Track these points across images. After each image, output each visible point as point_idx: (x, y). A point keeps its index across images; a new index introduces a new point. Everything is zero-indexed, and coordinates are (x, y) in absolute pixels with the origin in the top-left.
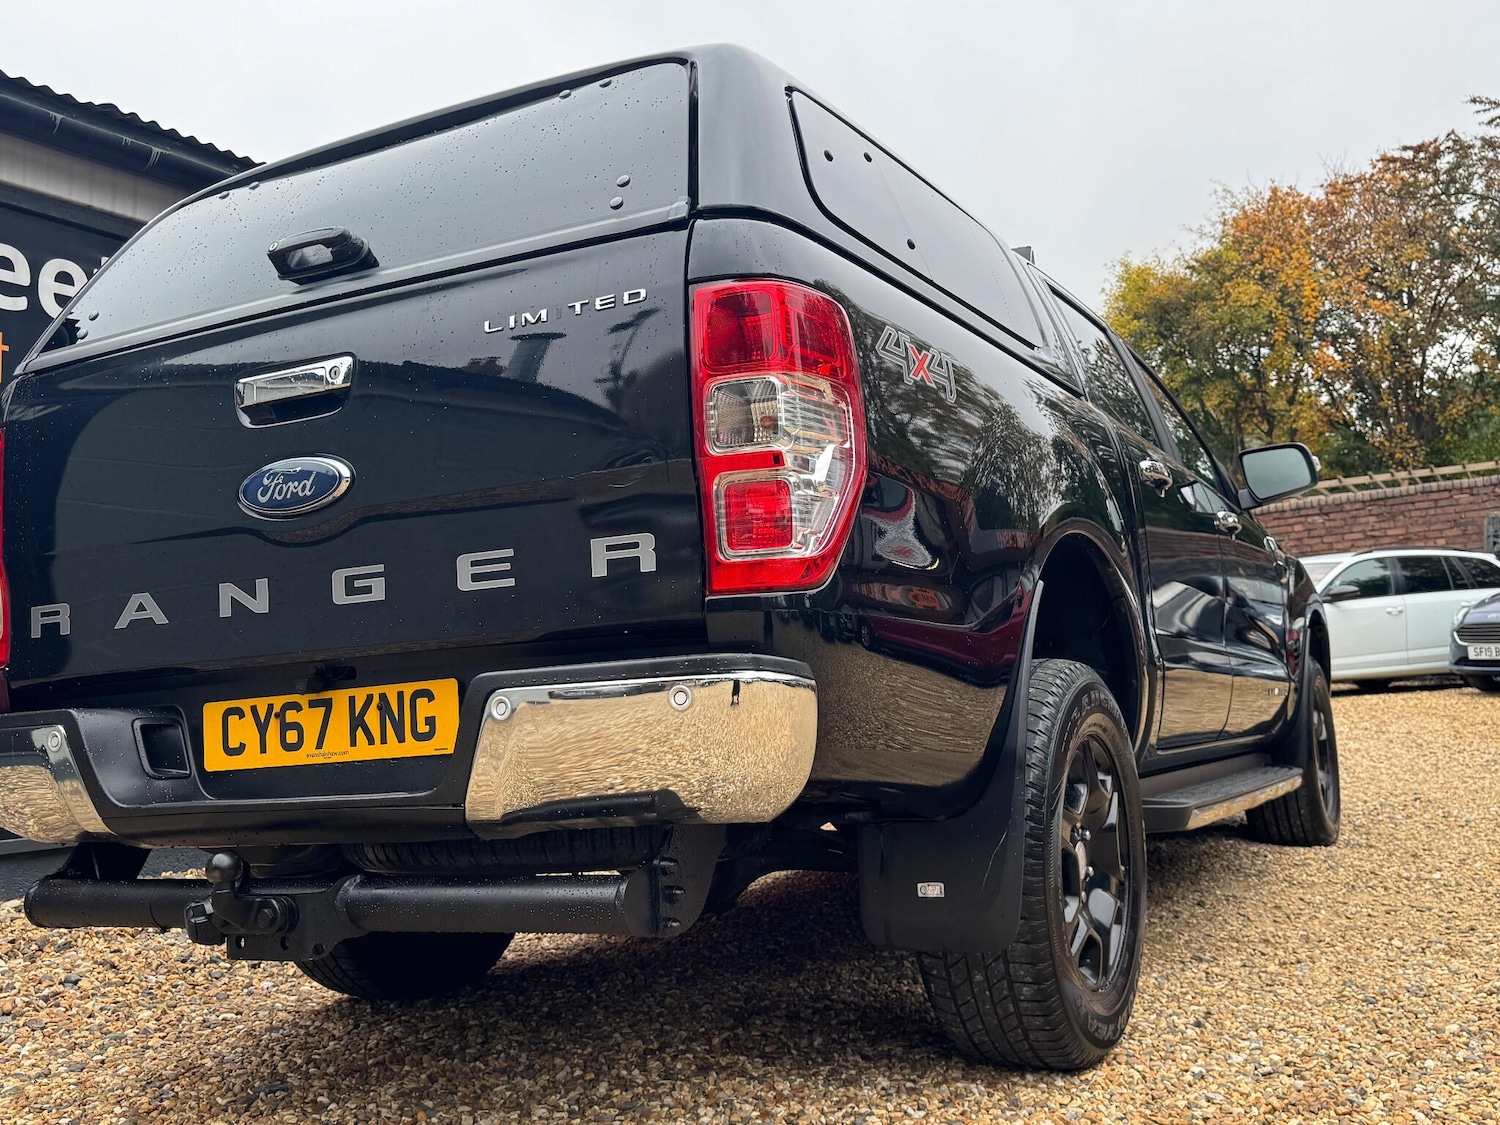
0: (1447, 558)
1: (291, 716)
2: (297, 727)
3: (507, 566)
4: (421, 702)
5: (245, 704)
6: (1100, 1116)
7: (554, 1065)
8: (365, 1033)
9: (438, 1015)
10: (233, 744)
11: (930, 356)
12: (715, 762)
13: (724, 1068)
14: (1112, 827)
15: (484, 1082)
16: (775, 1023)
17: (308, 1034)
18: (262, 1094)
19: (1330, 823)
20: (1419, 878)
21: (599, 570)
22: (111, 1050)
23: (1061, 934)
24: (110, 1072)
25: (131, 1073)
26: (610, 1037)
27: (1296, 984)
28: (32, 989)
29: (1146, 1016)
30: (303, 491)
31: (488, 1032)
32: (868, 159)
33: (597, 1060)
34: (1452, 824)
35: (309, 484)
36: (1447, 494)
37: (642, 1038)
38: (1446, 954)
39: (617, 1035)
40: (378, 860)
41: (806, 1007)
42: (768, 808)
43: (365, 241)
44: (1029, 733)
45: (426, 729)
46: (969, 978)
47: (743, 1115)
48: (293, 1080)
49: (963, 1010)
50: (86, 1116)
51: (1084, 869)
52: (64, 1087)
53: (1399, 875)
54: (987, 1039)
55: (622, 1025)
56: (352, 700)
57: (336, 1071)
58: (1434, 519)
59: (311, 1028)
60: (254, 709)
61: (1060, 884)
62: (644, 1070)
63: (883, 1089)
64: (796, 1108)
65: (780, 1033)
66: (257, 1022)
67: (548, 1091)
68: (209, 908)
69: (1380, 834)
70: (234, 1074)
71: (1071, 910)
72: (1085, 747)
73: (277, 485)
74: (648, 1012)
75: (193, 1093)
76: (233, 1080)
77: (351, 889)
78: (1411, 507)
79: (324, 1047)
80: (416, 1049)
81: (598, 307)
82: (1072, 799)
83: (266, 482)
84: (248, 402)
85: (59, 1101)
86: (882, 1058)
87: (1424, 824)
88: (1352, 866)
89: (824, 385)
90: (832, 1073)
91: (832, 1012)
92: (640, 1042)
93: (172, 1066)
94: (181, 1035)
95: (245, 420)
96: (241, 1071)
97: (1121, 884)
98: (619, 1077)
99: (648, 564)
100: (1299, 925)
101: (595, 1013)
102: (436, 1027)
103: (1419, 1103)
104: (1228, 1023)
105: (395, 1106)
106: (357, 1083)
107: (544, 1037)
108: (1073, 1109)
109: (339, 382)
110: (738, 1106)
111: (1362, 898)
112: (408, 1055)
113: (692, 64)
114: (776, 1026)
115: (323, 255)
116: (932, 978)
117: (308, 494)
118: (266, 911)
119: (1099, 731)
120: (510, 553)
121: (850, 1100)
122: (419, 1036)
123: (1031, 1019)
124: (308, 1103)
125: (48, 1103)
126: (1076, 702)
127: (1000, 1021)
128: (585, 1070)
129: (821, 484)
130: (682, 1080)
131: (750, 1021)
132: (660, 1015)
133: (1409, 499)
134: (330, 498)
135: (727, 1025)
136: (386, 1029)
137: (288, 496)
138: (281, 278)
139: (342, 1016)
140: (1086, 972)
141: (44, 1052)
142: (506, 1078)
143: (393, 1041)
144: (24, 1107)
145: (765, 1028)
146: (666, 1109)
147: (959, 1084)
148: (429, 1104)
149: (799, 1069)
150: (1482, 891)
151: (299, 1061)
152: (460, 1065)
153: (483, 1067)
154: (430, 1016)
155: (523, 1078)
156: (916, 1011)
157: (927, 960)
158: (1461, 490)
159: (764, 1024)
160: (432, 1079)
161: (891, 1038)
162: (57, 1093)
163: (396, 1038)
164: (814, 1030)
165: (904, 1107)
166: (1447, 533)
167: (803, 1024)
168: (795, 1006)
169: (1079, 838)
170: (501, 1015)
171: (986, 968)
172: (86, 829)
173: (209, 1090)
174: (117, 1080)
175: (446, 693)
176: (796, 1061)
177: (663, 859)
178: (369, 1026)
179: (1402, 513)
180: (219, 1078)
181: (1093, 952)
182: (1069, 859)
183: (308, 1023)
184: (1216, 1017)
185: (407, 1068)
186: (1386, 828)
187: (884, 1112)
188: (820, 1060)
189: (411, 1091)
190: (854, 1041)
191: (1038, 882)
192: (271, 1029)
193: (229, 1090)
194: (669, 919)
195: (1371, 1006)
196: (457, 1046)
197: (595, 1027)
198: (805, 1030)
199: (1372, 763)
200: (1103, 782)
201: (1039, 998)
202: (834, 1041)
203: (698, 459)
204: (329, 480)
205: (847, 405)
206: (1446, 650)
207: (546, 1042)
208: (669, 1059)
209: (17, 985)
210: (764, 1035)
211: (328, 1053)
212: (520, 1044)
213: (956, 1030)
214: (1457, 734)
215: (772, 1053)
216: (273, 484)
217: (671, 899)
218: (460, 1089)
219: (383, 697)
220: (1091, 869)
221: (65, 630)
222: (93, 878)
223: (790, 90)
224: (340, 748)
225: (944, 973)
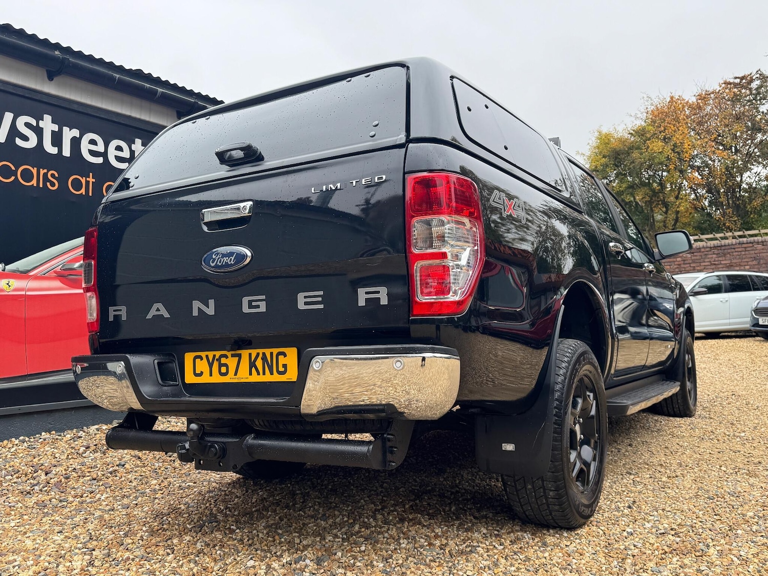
0: (750, 276)
1: (223, 360)
2: (226, 365)
3: (320, 299)
4: (281, 357)
5: (203, 354)
6: (584, 552)
7: (335, 515)
8: (251, 495)
9: (282, 488)
10: (198, 372)
11: (514, 202)
12: (413, 392)
13: (411, 520)
14: (593, 417)
15: (304, 522)
16: (434, 498)
17: (226, 495)
18: (206, 524)
19: (692, 407)
20: (734, 435)
21: (362, 303)
22: (140, 499)
23: (568, 468)
24: (140, 509)
25: (149, 511)
26: (359, 502)
27: (675, 488)
28: (105, 468)
29: (605, 502)
30: (230, 262)
31: (305, 496)
32: (487, 107)
33: (353, 513)
34: (750, 408)
35: (233, 259)
36: (751, 245)
37: (373, 503)
38: (747, 475)
39: (362, 501)
40: (260, 424)
41: (448, 491)
42: (436, 413)
43: (259, 148)
44: (556, 376)
45: (283, 370)
46: (525, 487)
47: (420, 544)
48: (220, 517)
49: (522, 500)
50: (131, 531)
51: (579, 436)
52: (121, 516)
53: (725, 434)
54: (533, 514)
55: (364, 496)
56: (250, 355)
57: (239, 513)
58: (744, 256)
59: (227, 492)
60: (207, 356)
61: (569, 446)
62: (375, 519)
63: (484, 534)
64: (444, 542)
65: (436, 504)
66: (203, 488)
67: (332, 527)
68: (187, 446)
69: (715, 412)
70: (194, 513)
71: (573, 456)
72: (581, 380)
73: (219, 258)
74: (376, 490)
75: (177, 522)
76: (194, 516)
77: (250, 440)
78: (733, 250)
79: (233, 501)
80: (273, 504)
81: (364, 183)
82: (575, 405)
83: (214, 257)
84: (206, 220)
85: (119, 523)
86: (483, 518)
87: (736, 407)
88: (702, 428)
89: (466, 220)
90: (460, 525)
91: (460, 494)
92: (373, 505)
93: (167, 508)
94: (170, 493)
95: (205, 228)
96: (197, 512)
97: (596, 442)
98: (364, 522)
99: (384, 301)
100: (677, 457)
101: (353, 490)
102: (282, 493)
103: (734, 552)
104: (643, 507)
105: (265, 532)
106: (248, 520)
107: (330, 501)
108: (572, 548)
109: (246, 213)
110: (418, 539)
111: (707, 444)
112: (270, 506)
113: (408, 68)
114: (434, 500)
115: (239, 154)
116: (508, 486)
117: (233, 263)
118: (213, 449)
119: (588, 373)
120: (321, 293)
121: (469, 539)
122: (275, 497)
123: (553, 506)
124: (227, 529)
125: (114, 524)
126: (578, 361)
127: (539, 506)
128: (348, 518)
129: (463, 266)
130: (392, 525)
131: (422, 497)
132: (381, 492)
133: (733, 247)
134: (242, 265)
135: (411, 498)
136: (260, 493)
137: (224, 264)
138: (221, 164)
139: (240, 486)
140: (578, 483)
141: (111, 498)
142: (314, 520)
143: (263, 500)
144: (104, 525)
145: (429, 501)
146: (386, 539)
147: (519, 533)
148: (280, 532)
149: (445, 522)
150: (765, 443)
151: (222, 508)
152: (293, 512)
153: (303, 514)
154: (279, 487)
155: (321, 520)
156: (498, 495)
157: (505, 478)
158: (758, 243)
159: (429, 499)
160: (281, 519)
161: (487, 508)
162: (118, 519)
163: (265, 498)
164: (451, 502)
165: (494, 543)
166: (750, 263)
167: (446, 500)
168: (443, 490)
169: (577, 422)
170: (311, 489)
171: (533, 483)
172: (132, 407)
173: (183, 521)
174: (143, 514)
175: (292, 353)
176: (444, 518)
177: (388, 434)
178: (252, 492)
179: (729, 253)
180: (187, 515)
181: (582, 475)
182: (573, 433)
183: (226, 489)
184: (638, 503)
185: (270, 513)
186: (718, 409)
187: (484, 545)
188: (454, 518)
189: (272, 525)
190: (470, 509)
191: (558, 445)
192: (209, 492)
193: (192, 521)
194: (391, 462)
195: (711, 501)
196: (291, 504)
197: (352, 497)
198: (448, 503)
199: (712, 375)
200: (589, 396)
201: (557, 497)
202: (461, 508)
203: (408, 254)
204: (241, 257)
205: (477, 229)
206: (749, 319)
207: (331, 503)
208: (386, 514)
209: (98, 466)
210: (429, 504)
211: (235, 504)
212: (319, 503)
213: (518, 509)
214: (753, 362)
215: (432, 513)
216: (217, 258)
217: (392, 452)
218: (294, 524)
219: (264, 354)
220: (582, 436)
221: (124, 318)
222: (135, 428)
223: (452, 77)
224: (244, 376)
225: (513, 484)
